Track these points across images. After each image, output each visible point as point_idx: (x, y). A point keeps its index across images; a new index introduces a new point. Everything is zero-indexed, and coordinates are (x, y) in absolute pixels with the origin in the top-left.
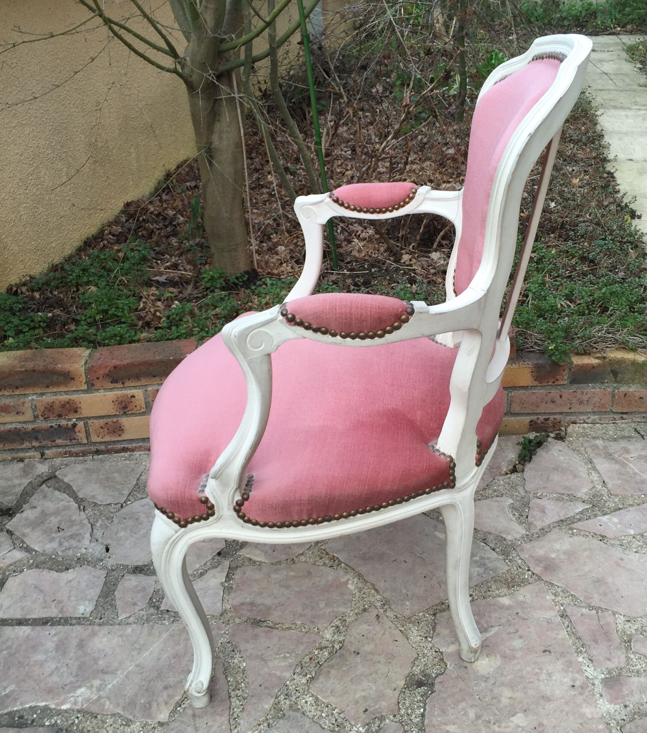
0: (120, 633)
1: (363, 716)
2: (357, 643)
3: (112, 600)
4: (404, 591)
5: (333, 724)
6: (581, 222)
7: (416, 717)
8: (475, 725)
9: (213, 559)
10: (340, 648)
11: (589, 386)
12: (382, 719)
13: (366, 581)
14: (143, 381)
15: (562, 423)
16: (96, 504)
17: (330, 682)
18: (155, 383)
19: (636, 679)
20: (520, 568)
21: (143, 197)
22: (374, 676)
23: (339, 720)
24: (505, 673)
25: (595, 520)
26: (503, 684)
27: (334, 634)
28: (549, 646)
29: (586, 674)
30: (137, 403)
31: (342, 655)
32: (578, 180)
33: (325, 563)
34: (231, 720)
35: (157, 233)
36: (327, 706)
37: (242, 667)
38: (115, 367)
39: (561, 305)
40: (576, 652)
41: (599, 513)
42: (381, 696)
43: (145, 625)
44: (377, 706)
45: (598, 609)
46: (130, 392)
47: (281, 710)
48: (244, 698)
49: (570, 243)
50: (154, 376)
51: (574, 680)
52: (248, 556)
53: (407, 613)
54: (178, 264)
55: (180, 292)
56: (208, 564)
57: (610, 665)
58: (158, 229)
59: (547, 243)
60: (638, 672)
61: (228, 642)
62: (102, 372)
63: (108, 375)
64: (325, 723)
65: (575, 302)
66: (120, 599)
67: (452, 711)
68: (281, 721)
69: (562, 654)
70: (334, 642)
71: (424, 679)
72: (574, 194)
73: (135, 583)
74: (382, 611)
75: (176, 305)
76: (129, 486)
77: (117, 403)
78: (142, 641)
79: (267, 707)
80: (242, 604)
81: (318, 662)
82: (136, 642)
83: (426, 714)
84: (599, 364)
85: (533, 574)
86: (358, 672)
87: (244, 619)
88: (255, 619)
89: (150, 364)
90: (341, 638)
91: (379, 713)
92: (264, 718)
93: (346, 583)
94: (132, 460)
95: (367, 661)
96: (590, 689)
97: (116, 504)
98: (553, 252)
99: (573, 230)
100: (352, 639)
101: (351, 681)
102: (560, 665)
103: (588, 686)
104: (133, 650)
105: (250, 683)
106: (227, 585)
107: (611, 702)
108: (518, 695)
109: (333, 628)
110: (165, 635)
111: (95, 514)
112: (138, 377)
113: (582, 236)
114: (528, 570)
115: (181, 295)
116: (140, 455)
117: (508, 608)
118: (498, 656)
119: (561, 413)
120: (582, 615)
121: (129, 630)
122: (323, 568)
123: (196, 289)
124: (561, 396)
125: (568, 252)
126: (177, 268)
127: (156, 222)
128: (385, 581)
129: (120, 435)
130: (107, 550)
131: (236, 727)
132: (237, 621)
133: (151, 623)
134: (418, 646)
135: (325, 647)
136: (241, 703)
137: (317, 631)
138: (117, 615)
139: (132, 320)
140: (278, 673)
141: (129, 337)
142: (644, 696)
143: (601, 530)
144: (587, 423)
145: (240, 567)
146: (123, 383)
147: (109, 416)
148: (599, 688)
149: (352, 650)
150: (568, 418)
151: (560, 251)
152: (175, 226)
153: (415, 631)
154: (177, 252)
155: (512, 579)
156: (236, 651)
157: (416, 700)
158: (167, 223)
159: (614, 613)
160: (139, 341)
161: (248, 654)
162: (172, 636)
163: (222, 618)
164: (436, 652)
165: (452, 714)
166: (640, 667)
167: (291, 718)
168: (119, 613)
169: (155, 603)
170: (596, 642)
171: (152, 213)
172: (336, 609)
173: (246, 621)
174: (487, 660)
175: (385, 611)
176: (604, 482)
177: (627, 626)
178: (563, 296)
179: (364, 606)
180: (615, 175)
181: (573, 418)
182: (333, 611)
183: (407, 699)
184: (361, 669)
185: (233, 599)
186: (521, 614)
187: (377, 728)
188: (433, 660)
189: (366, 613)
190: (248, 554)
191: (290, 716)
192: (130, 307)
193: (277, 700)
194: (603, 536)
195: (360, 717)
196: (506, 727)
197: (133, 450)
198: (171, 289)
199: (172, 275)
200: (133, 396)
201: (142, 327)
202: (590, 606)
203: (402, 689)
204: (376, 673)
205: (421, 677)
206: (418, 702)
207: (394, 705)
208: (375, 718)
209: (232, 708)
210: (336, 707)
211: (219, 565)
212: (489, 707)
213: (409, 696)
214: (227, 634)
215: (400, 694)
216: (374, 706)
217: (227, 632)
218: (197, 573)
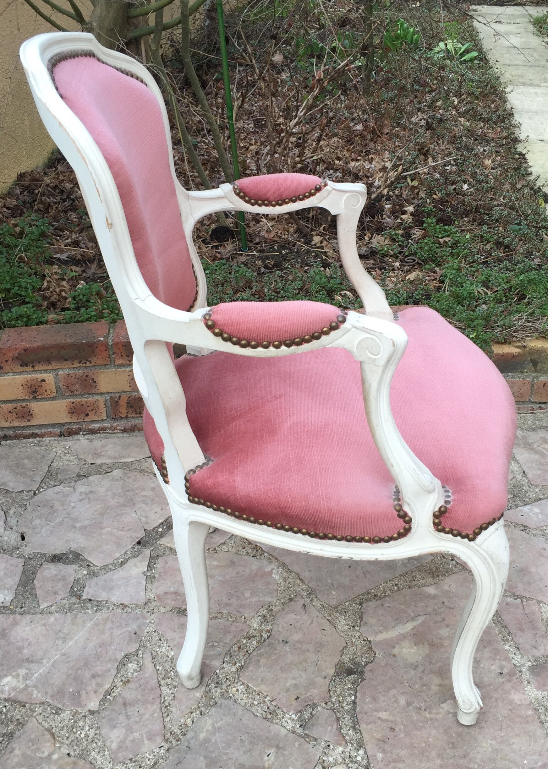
0: (43, 622)
1: (295, 703)
2: (285, 632)
3: (32, 589)
4: (329, 581)
5: (266, 712)
6: (495, 206)
7: (347, 704)
8: (407, 712)
9: (133, 548)
10: (268, 637)
11: (508, 376)
12: (314, 706)
13: (290, 571)
14: (54, 365)
16: (7, 491)
17: (260, 670)
18: (67, 366)
20: (444, 557)
21: (37, 167)
22: (304, 664)
23: (271, 708)
24: (434, 661)
25: (517, 510)
26: (432, 672)
27: (262, 623)
29: (513, 661)
30: (47, 387)
31: (270, 644)
32: (490, 161)
33: (247, 553)
34: (163, 708)
35: (54, 208)
36: (259, 694)
37: (170, 656)
38: (25, 350)
39: (478, 292)
40: (503, 640)
41: (520, 503)
42: (312, 684)
43: (68, 614)
44: (309, 694)
45: (522, 598)
46: (40, 376)
47: (213, 698)
48: (175, 687)
49: (485, 227)
50: (66, 360)
51: (502, 668)
52: (169, 545)
53: (334, 603)
54: (80, 241)
55: (84, 271)
56: (128, 553)
57: (537, 653)
58: (56, 203)
59: (461, 227)
61: (155, 632)
62: (11, 355)
63: (17, 358)
64: (257, 710)
65: (492, 289)
66: (40, 588)
67: (382, 698)
68: (213, 709)
69: (489, 643)
70: (261, 631)
71: (353, 667)
72: (487, 176)
73: (55, 572)
74: (308, 600)
75: (82, 284)
76: (41, 473)
77: (26, 387)
78: (65, 631)
79: (198, 695)
80: (166, 593)
81: (247, 651)
82: (59, 631)
83: (357, 701)
84: (519, 353)
85: (457, 563)
86: (288, 661)
87: (169, 608)
88: (180, 608)
89: (61, 347)
90: (269, 628)
91: (310, 700)
92: (196, 706)
93: (271, 573)
94: (42, 446)
95: (296, 649)
96: (517, 676)
97: (28, 491)
98: (468, 236)
99: (488, 214)
100: (280, 629)
101: (281, 669)
102: (487, 653)
103: (516, 674)
104: (58, 639)
106: (149, 574)
107: (538, 689)
108: (448, 682)
109: (260, 618)
110: (89, 624)
111: (7, 501)
112: (48, 360)
113: (497, 221)
114: (452, 560)
115: (84, 274)
116: (50, 441)
117: (435, 597)
118: (426, 644)
120: (507, 604)
121: (52, 619)
122: (247, 557)
123: (100, 268)
125: (482, 237)
126: (78, 245)
127: (53, 195)
128: (310, 571)
129: (29, 421)
130: (23, 538)
131: (168, 715)
132: (162, 610)
133: (74, 612)
134: (346, 635)
135: (254, 637)
136: (171, 691)
137: (243, 620)
138: (38, 604)
139: (37, 300)
140: (207, 662)
141: (36, 318)
143: (522, 520)
145: (161, 556)
146: (33, 367)
147: (17, 401)
148: (526, 675)
149: (281, 639)
151: (475, 236)
152: (73, 199)
153: (342, 621)
154: (77, 229)
155: (437, 569)
156: (163, 641)
157: (346, 687)
158: (64, 197)
159: (539, 602)
160: (46, 322)
161: (175, 643)
162: (96, 625)
163: (146, 607)
164: (364, 640)
165: (384, 701)
167: (223, 706)
168: (40, 602)
169: (76, 592)
170: (522, 630)
171: (48, 185)
172: (261, 599)
173: (171, 611)
174: (415, 648)
175: (312, 600)
176: (524, 472)
178: (480, 282)
179: (290, 595)
180: (526, 156)
182: (259, 601)
183: (338, 686)
184: (290, 658)
185: (157, 588)
186: (446, 603)
187: (309, 715)
188: (362, 649)
189: (293, 603)
190: (168, 543)
191: (221, 704)
192: (33, 286)
193: (208, 688)
194: (524, 526)
195: (292, 705)
196: (437, 714)
197: (42, 436)
198: (74, 268)
199: (73, 253)
200: (43, 380)
201: (47, 307)
202: (514, 595)
203: (332, 677)
204: (306, 661)
205: (351, 666)
206: (348, 690)
207: (325, 693)
208: (307, 706)
209: (163, 696)
210: (267, 695)
211: (139, 554)
212: (419, 694)
213: (340, 684)
214: (153, 623)
215: (330, 682)
216: (305, 694)
217: (153, 622)
218: (118, 562)
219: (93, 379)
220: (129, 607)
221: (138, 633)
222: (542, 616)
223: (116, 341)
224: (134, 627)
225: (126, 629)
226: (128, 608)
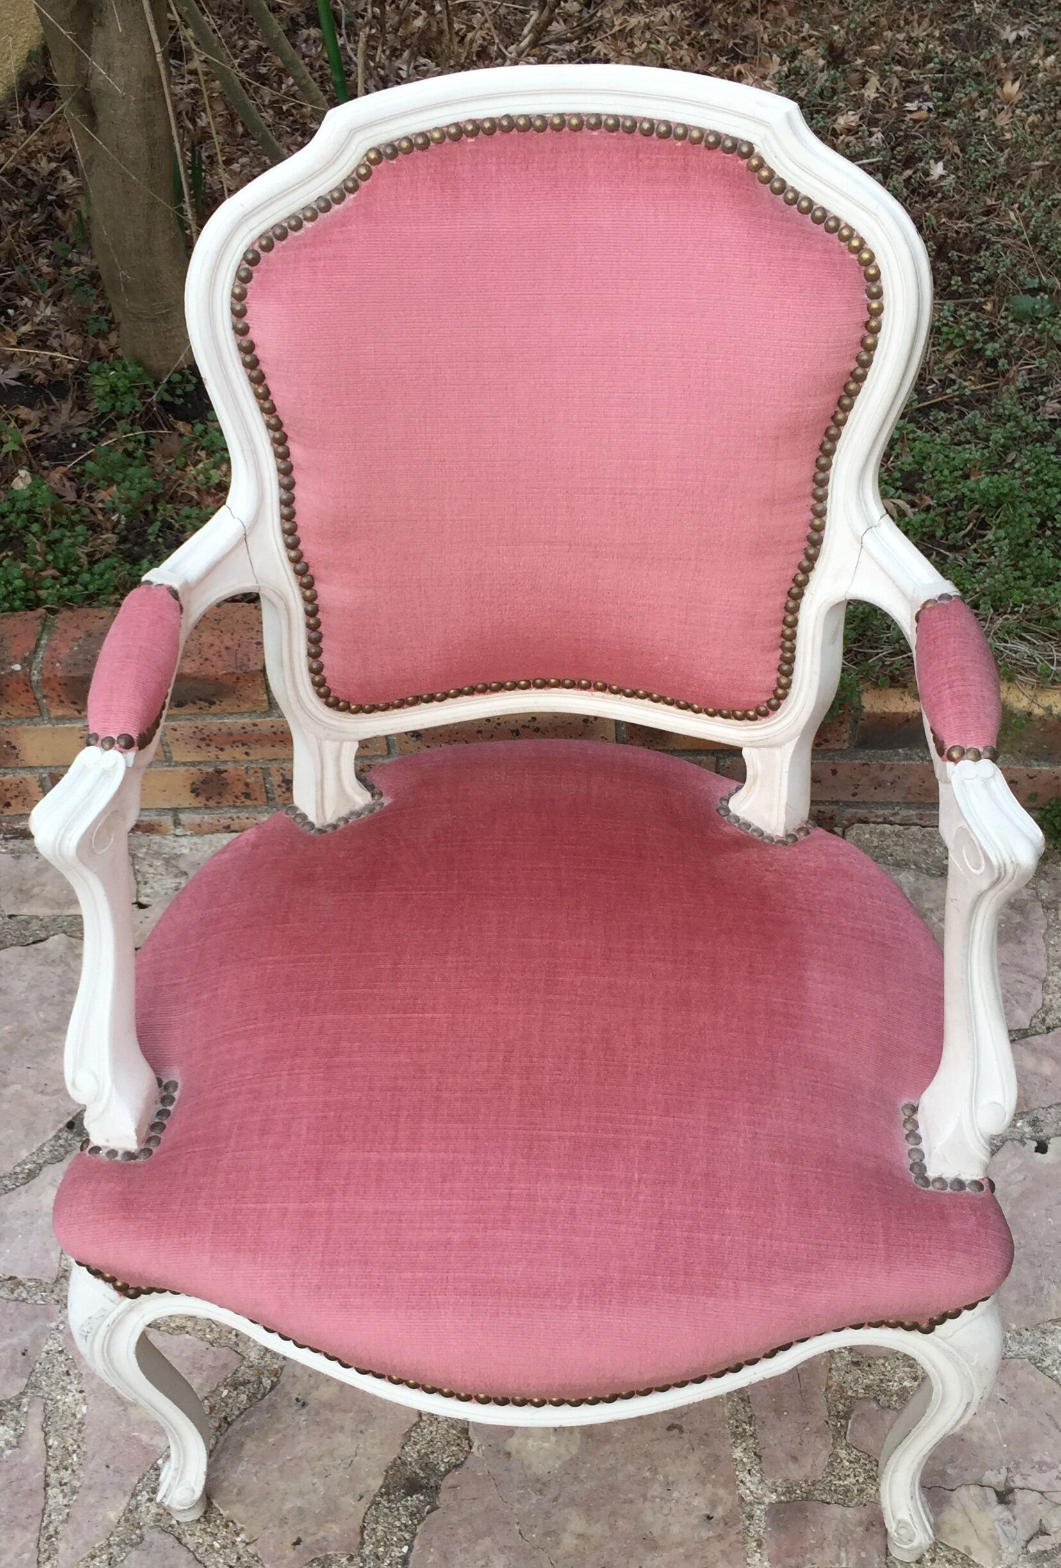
1: (291, 1553)
2: (306, 1378)
7: (390, 1564)
9: (57, 1137)
10: (273, 1387)
11: (898, 754)
12: (325, 1563)
15: (837, 819)
17: (241, 1468)
19: (836, 1511)
22: (327, 1461)
23: (245, 1559)
24: (583, 1475)
26: (572, 1502)
28: (682, 1416)
29: (742, 1490)
31: (273, 1406)
34: (43, 1540)
36: (227, 1526)
37: (79, 1416)
40: (734, 1434)
42: (332, 1511)
44: (322, 1534)
47: (140, 1528)
48: (74, 1491)
51: (713, 1504)
54: (46, 334)
55: (44, 420)
56: (47, 1149)
57: (796, 1473)
58: (15, 213)
60: (847, 1491)
61: (61, 1352)
67: (461, 1557)
68: (134, 1554)
69: (705, 1439)
70: (262, 1371)
75: (22, 480)
79: (113, 1516)
81: (225, 1418)
83: (411, 1560)
86: (298, 1450)
90: (277, 1364)
91: (322, 1549)
92: (103, 1542)
95: (318, 1423)
96: (740, 1527)
101: (281, 1470)
102: (692, 1466)
103: (738, 1521)
105: (89, 1454)
107: (775, 1561)
108: (597, 1530)
115: (46, 428)
118: (577, 1433)
119: (836, 803)
124: (834, 772)
126: (44, 342)
131: (49, 1558)
135: (246, 1383)
136: (65, 1502)
140: (145, 1438)
142: (843, 1555)
144: (891, 823)
148: (759, 1526)
149: (295, 1396)
150: (850, 811)
152: (52, 204)
154: (49, 293)
156: (72, 1376)
158: (33, 198)
163: (57, 1291)
166: (852, 1480)
167: (154, 1549)
170: (778, 1411)
174: (553, 1439)
177: (850, 1378)
181: (862, 812)
183: (381, 1520)
184: (304, 1444)
188: (448, 1432)
191: (151, 1543)
193: (133, 1502)
195: (285, 1557)
199: (30, 364)
203: (375, 1496)
204: (331, 1454)
205: (418, 1471)
206: (401, 1530)
207: (352, 1534)
208: (313, 1561)
209: (47, 1511)
210: (242, 1529)
211: (67, 1152)
212: (535, 1553)
213: (386, 1514)
214: (61, 1332)
215: (369, 1508)
216: (314, 1534)
217: (61, 1327)
218: (22, 1172)
219: (8, 743)
220: (23, 1285)
221: (29, 1353)
222: (830, 1378)
223: (46, 674)
224: (24, 1337)
225: (9, 1341)
226: (21, 1288)
